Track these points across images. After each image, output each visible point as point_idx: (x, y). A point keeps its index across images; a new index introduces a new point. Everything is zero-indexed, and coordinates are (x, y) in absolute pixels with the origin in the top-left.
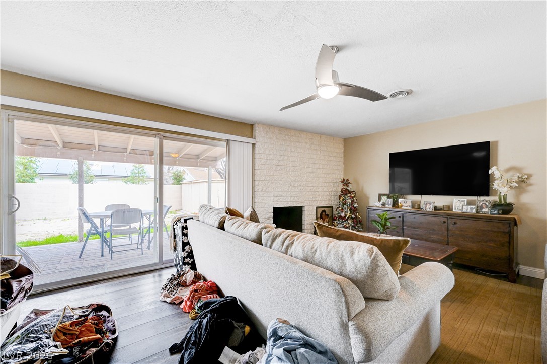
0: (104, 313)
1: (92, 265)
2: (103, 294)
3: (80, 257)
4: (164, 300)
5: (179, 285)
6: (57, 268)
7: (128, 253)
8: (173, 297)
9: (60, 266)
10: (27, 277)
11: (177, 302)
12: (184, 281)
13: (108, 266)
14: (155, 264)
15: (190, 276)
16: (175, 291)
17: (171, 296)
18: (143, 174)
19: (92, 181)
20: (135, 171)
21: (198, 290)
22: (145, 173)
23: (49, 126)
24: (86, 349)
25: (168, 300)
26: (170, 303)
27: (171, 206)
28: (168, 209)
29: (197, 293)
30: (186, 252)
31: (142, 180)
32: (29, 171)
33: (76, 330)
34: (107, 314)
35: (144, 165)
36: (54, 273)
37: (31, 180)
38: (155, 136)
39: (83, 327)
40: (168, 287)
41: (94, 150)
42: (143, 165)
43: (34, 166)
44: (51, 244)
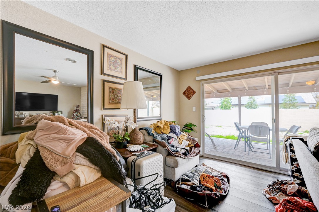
0: (226, 180)
1: (237, 154)
2: (233, 171)
3: (235, 148)
4: (265, 194)
5: (280, 190)
6: (223, 150)
7: (261, 154)
8: (273, 196)
9: (225, 150)
10: (198, 148)
11: (274, 201)
12: (284, 189)
13: (244, 158)
14: (273, 168)
15: (293, 188)
16: (275, 193)
17: (272, 195)
18: (294, 101)
19: (257, 107)
20: (287, 99)
21: (291, 202)
22: (295, 100)
23: (222, 83)
24: (206, 189)
25: (268, 196)
26: (268, 199)
27: (300, 127)
28: (298, 129)
29: (289, 204)
30: (295, 167)
31: (293, 106)
32: (228, 104)
33: (207, 179)
34: (227, 181)
35: (295, 94)
36: (221, 152)
37: (229, 108)
38: (271, 74)
39: (210, 179)
40: (271, 187)
41: (246, 90)
42: (293, 94)
43: (230, 101)
44: (228, 139)
